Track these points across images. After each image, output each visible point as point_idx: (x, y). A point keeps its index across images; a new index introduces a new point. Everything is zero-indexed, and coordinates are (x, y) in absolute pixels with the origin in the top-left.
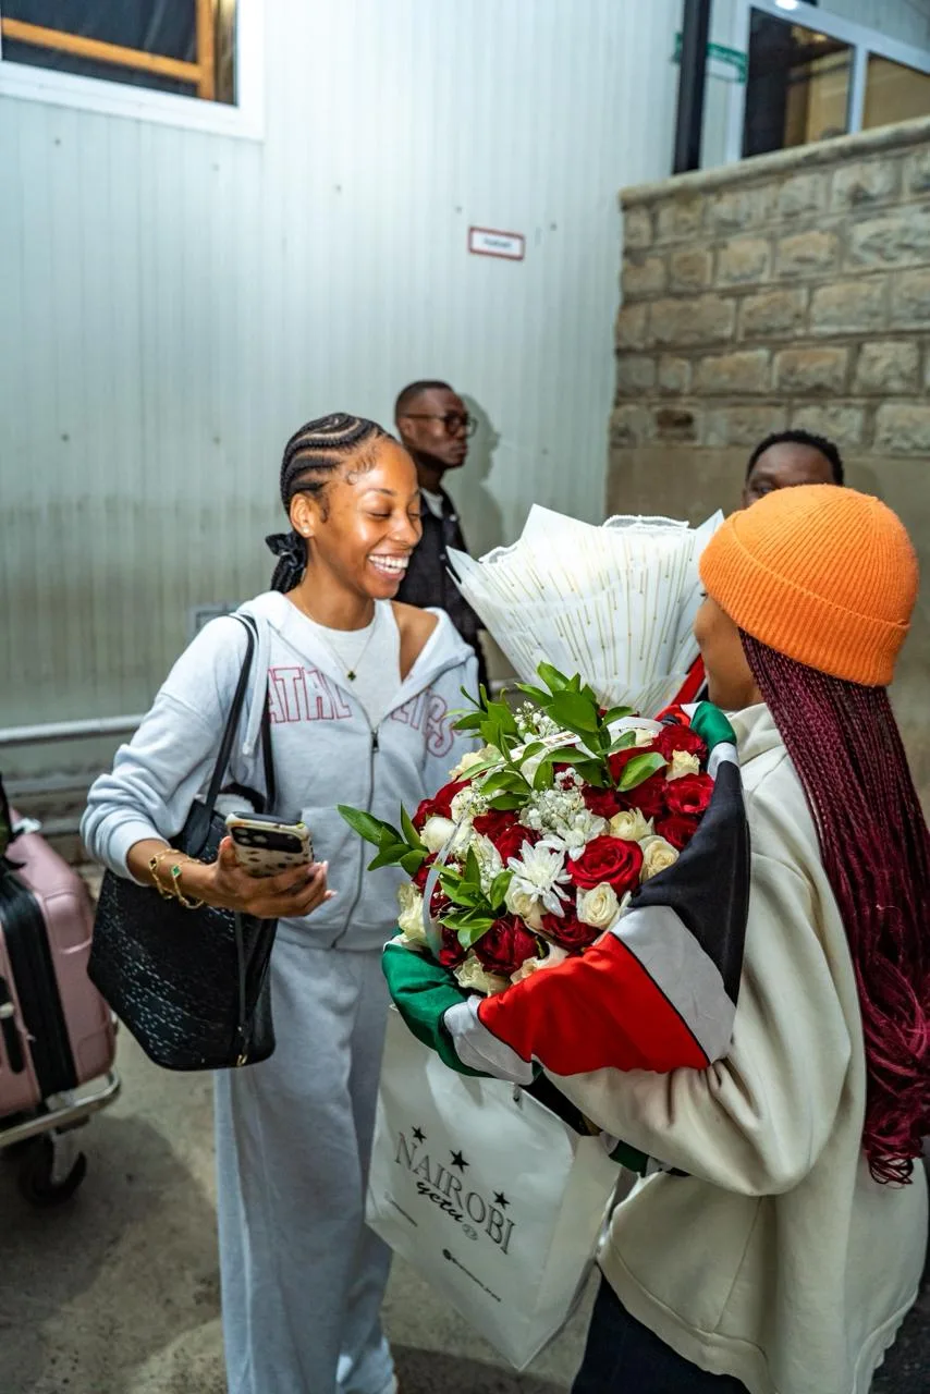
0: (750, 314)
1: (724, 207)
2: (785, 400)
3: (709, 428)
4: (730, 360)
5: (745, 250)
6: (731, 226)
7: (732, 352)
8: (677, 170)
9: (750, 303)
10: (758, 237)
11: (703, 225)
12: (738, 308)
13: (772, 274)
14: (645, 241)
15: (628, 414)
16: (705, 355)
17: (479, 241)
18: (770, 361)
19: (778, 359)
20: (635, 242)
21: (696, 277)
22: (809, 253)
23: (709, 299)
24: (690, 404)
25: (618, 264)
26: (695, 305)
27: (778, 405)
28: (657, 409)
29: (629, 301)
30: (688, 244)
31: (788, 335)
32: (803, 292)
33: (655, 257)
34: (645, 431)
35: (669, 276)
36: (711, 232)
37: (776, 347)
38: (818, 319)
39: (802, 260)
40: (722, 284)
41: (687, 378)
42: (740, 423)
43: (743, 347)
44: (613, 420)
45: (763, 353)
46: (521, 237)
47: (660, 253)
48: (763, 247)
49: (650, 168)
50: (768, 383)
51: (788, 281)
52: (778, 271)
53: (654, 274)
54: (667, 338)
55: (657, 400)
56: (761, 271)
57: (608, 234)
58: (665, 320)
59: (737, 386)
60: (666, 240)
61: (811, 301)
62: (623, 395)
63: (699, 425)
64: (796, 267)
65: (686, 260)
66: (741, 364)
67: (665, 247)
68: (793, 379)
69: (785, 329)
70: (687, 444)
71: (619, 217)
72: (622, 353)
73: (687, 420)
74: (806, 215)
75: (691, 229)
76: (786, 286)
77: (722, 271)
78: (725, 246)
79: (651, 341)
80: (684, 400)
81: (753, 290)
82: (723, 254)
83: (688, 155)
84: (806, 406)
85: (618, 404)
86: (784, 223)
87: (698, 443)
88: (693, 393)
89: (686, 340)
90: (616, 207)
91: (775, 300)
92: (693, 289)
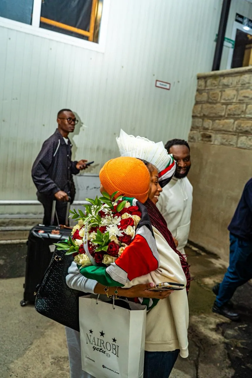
0: (229, 110)
1: (225, 81)
2: (237, 134)
3: (215, 139)
4: (223, 122)
5: (230, 93)
6: (227, 86)
7: (224, 119)
8: (213, 70)
9: (230, 107)
10: (234, 89)
11: (219, 85)
12: (226, 108)
13: (236, 100)
14: (203, 88)
15: (194, 133)
16: (216, 120)
17: (158, 84)
18: (234, 123)
19: (236, 122)
20: (200, 88)
21: (216, 99)
22: (247, 95)
23: (219, 105)
24: (211, 132)
25: (195, 93)
26: (215, 106)
27: (235, 135)
28: (202, 133)
29: (197, 103)
30: (214, 89)
31: (239, 116)
32: (245, 105)
33: (205, 92)
34: (198, 138)
35: (208, 97)
36: (221, 87)
37: (236, 119)
38: (248, 113)
39: (245, 97)
40: (223, 101)
41: (211, 125)
42: (224, 139)
43: (227, 118)
44: (189, 134)
45: (232, 121)
46: (170, 84)
47: (207, 91)
48: (235, 92)
49: (206, 69)
50: (233, 129)
51: (241, 102)
52: (238, 99)
53: (204, 97)
54: (206, 114)
55: (202, 130)
56: (234, 99)
57: (193, 85)
58: (206, 109)
59: (224, 129)
60: (209, 88)
61: (246, 108)
62: (193, 128)
63: (213, 138)
64: (243, 98)
65: (213, 94)
66: (226, 123)
67: (208, 90)
68: (240, 128)
69: (239, 115)
70: (209, 143)
71: (196, 81)
72: (194, 117)
73: (210, 137)
74: (247, 85)
75: (215, 86)
76: (240, 103)
77: (223, 97)
78: (224, 91)
79: (202, 114)
80: (209, 131)
81: (231, 104)
82: (223, 93)
83: (216, 66)
84: (242, 136)
85: (191, 130)
86: (241, 86)
87: (212, 143)
88: (212, 129)
89: (212, 115)
90: (196, 78)
91: (236, 107)
92: (215, 102)
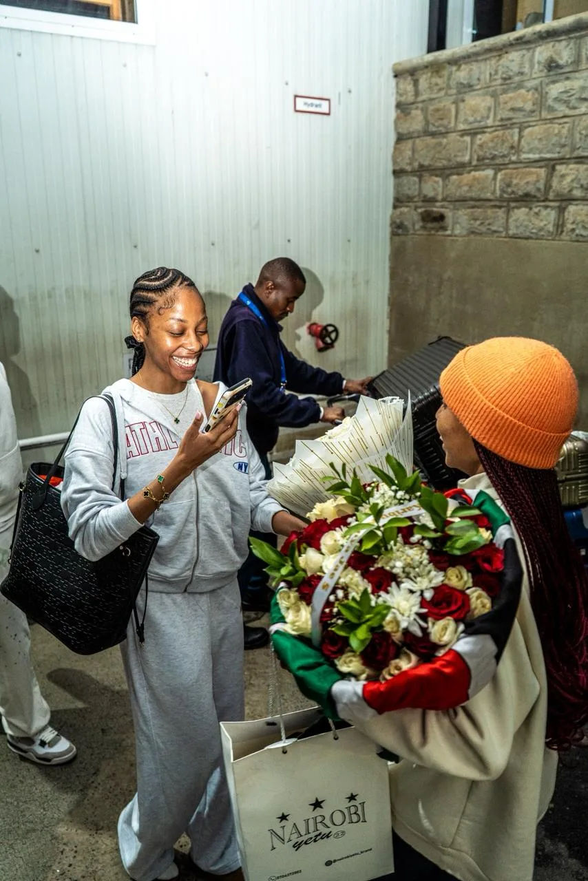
0: (481, 146)
1: (462, 75)
2: (505, 204)
3: (455, 223)
4: (467, 178)
5: (477, 103)
6: (467, 87)
7: (469, 172)
8: (430, 51)
9: (480, 139)
10: (486, 94)
11: (449, 87)
12: (472, 143)
13: (494, 121)
14: (411, 98)
15: (401, 213)
16: (452, 174)
17: (301, 104)
18: (495, 178)
19: (499, 176)
20: (403, 99)
21: (445, 122)
22: (519, 104)
23: (453, 136)
24: (442, 207)
25: (393, 114)
26: (445, 141)
27: (500, 207)
28: (420, 210)
29: (400, 139)
30: (439, 99)
31: (507, 160)
32: (516, 131)
33: (417, 108)
34: (414, 225)
35: (427, 122)
36: (454, 91)
37: (498, 168)
38: (526, 148)
39: (513, 109)
40: (462, 127)
41: (440, 190)
42: (476, 220)
43: (476, 168)
44: (392, 217)
45: (490, 172)
46: (328, 100)
47: (420, 105)
48: (489, 101)
49: (413, 49)
50: (494, 192)
51: (506, 124)
52: (499, 117)
53: (416, 122)
54: (426, 163)
55: (420, 204)
56: (488, 117)
57: (386, 93)
58: (424, 151)
59: (473, 195)
60: (424, 97)
61: (520, 137)
62: (398, 202)
63: (449, 221)
64: (511, 114)
65: (438, 110)
66: (475, 179)
67: (423, 101)
68: (509, 190)
69: (504, 156)
70: (440, 233)
71: (393, 82)
72: (397, 173)
73: (441, 218)
74: (517, 79)
75: (440, 90)
76: (504, 127)
77: (461, 118)
78: (463, 101)
79: (416, 165)
80: (438, 204)
81: (482, 130)
82: (462, 105)
83: (438, 39)
84: (518, 208)
85: (395, 207)
86: (502, 85)
87: (449, 232)
88: (444, 200)
89: (439, 164)
90: (392, 74)
91: (497, 136)
92: (443, 130)
